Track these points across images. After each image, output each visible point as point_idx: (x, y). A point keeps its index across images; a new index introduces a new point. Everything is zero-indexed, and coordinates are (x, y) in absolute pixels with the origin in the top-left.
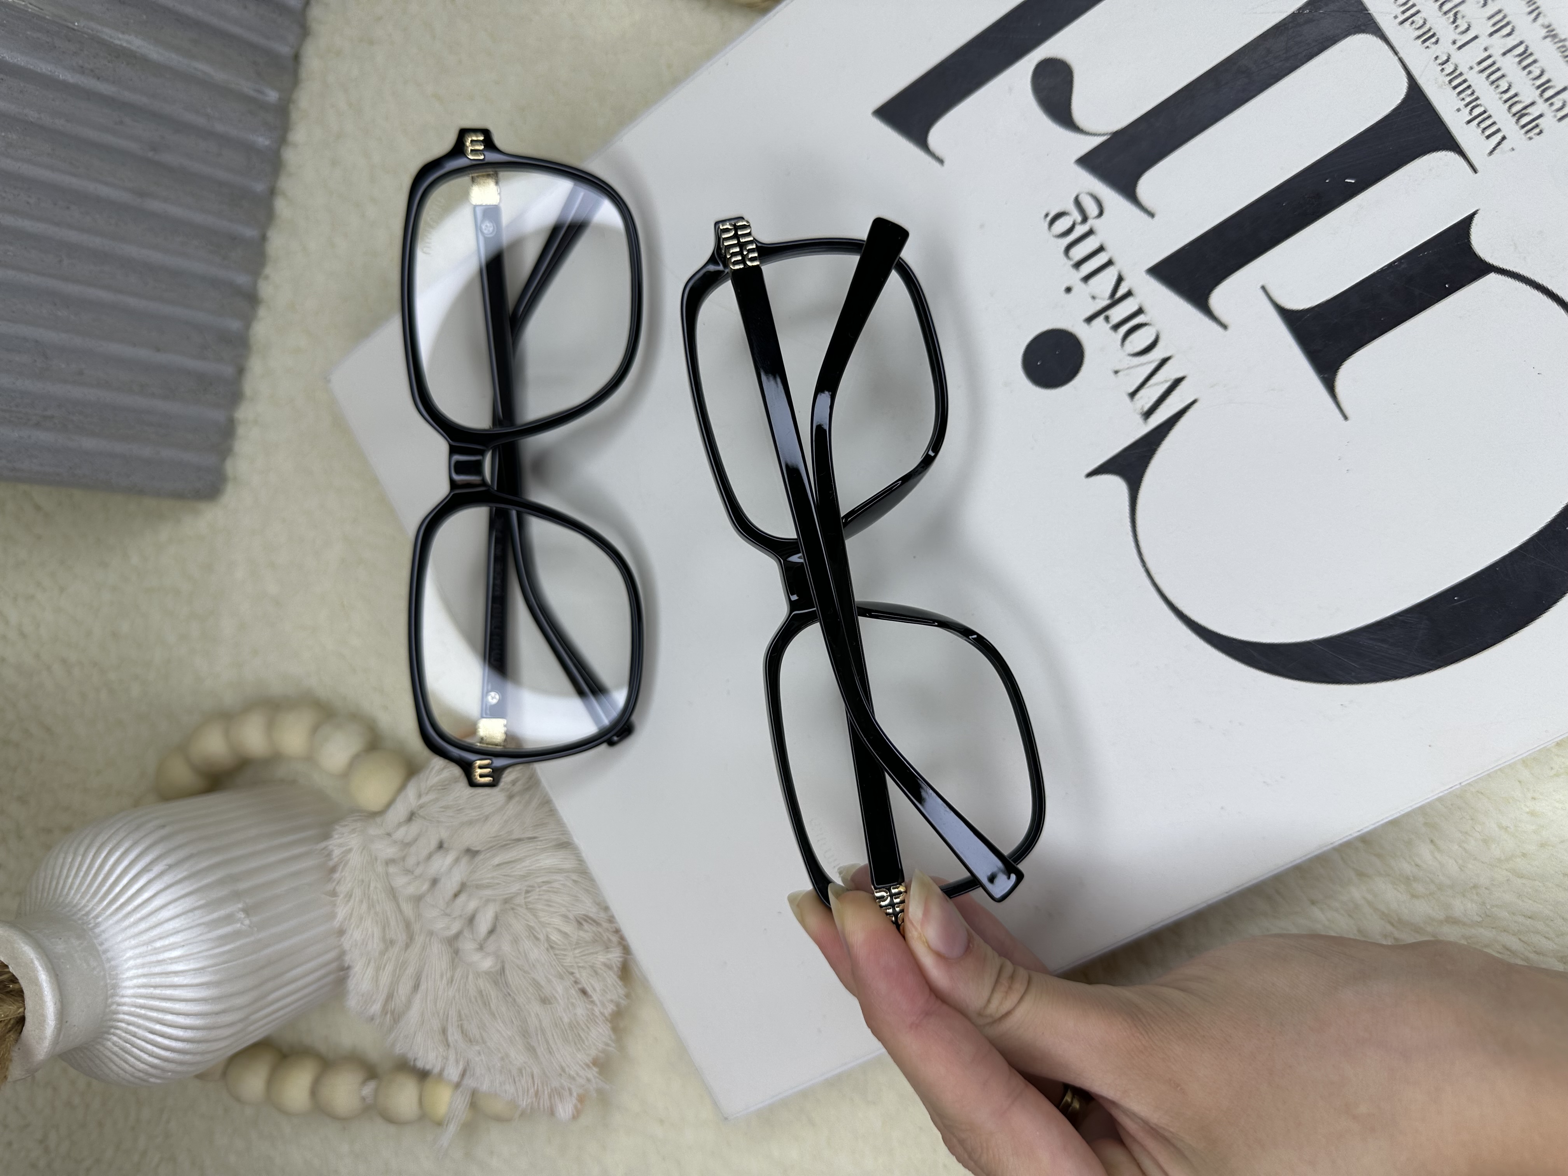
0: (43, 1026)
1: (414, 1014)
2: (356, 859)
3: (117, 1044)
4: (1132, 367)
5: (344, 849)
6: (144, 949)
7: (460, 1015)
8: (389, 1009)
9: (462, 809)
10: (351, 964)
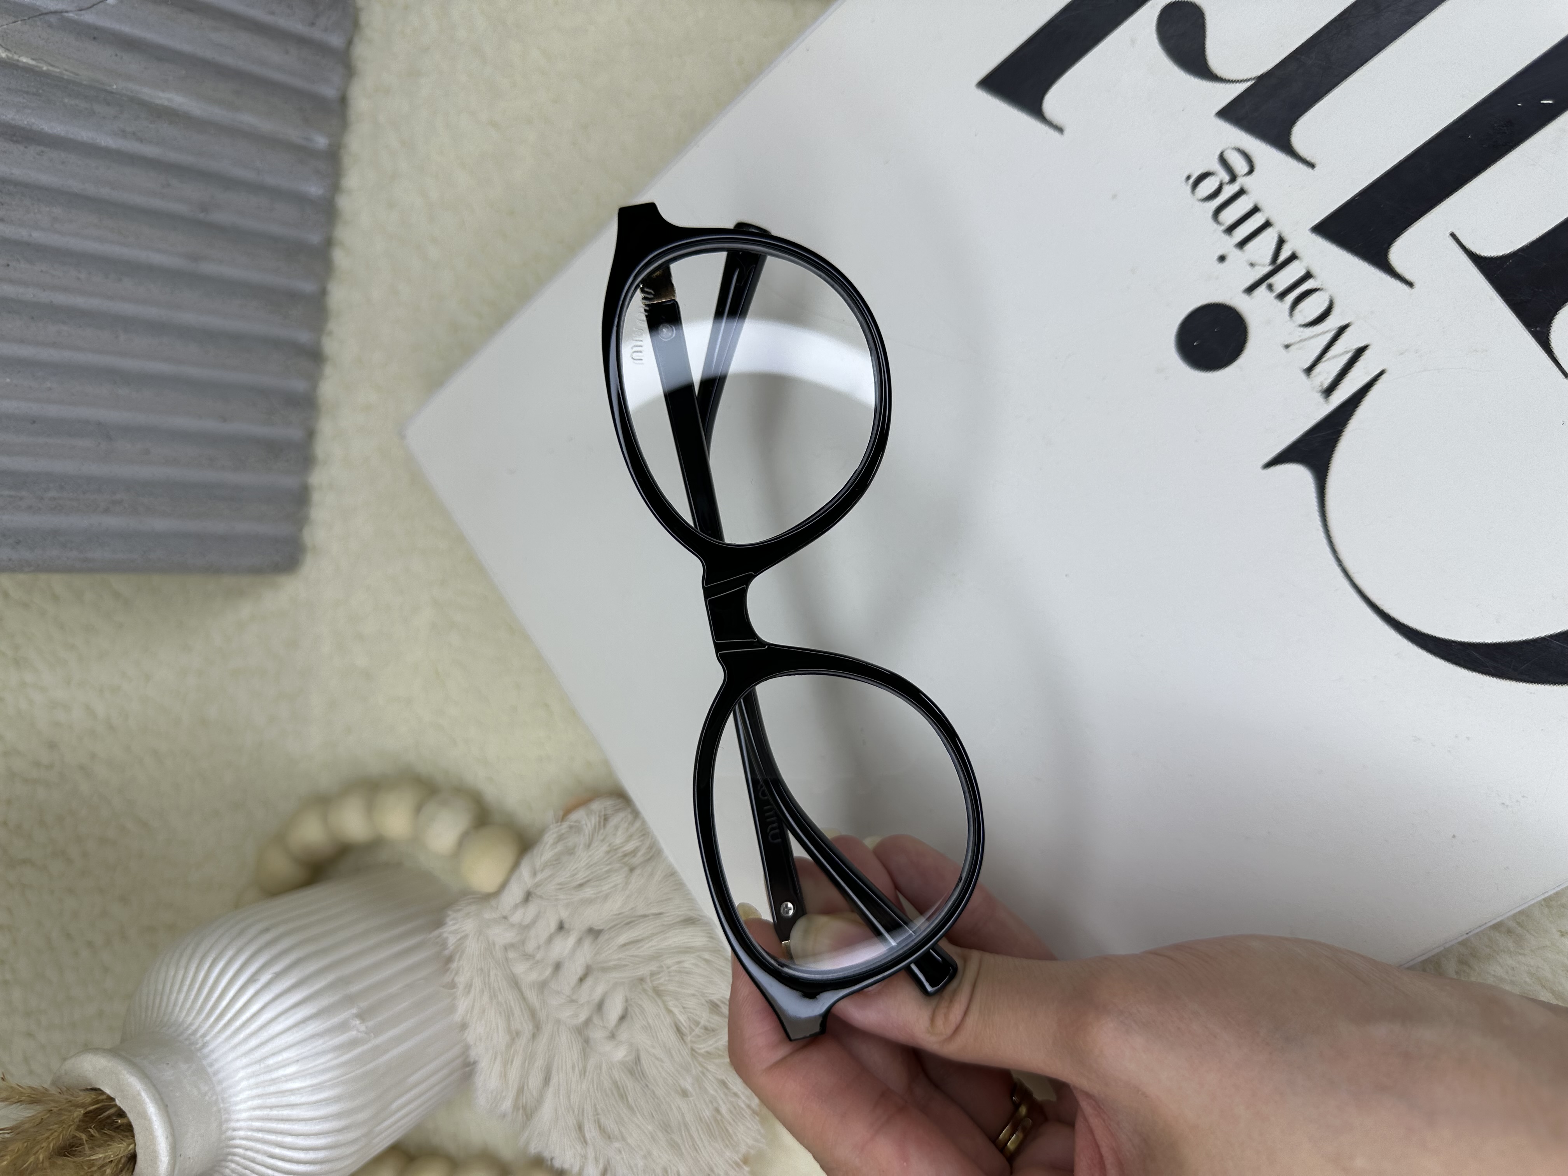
0: (156, 1163)
1: (546, 1111)
2: (473, 947)
5: (459, 936)
6: (256, 1068)
7: (596, 1110)
8: (521, 1105)
9: (581, 885)
10: (477, 1059)
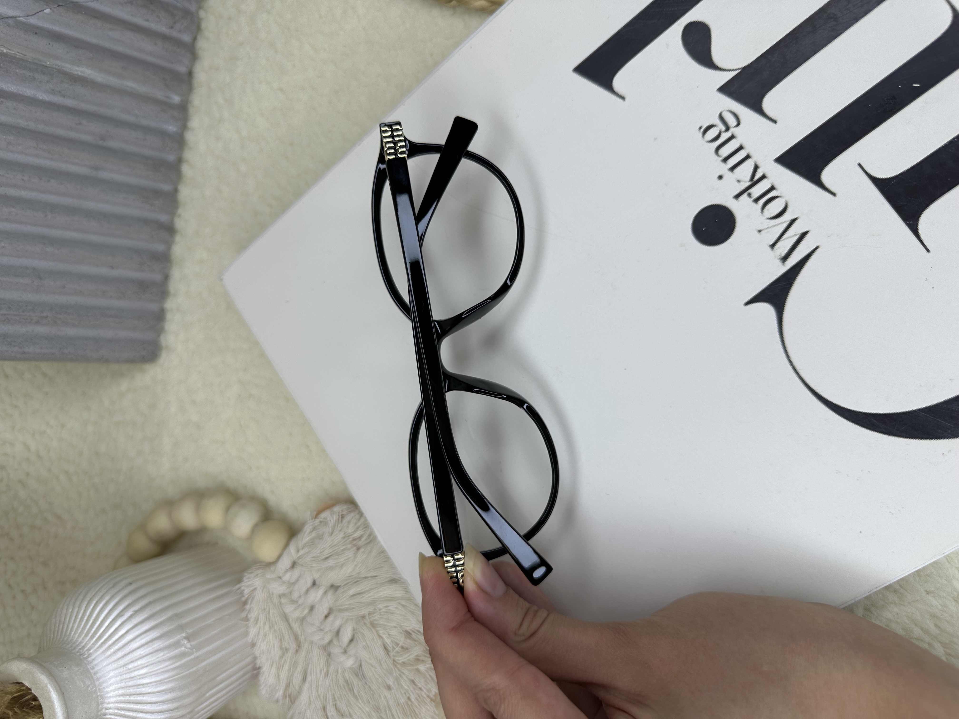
1: (304, 698)
2: (259, 595)
4: (771, 227)
5: (252, 589)
6: (121, 670)
7: (334, 698)
8: (288, 695)
9: (327, 558)
10: (261, 665)
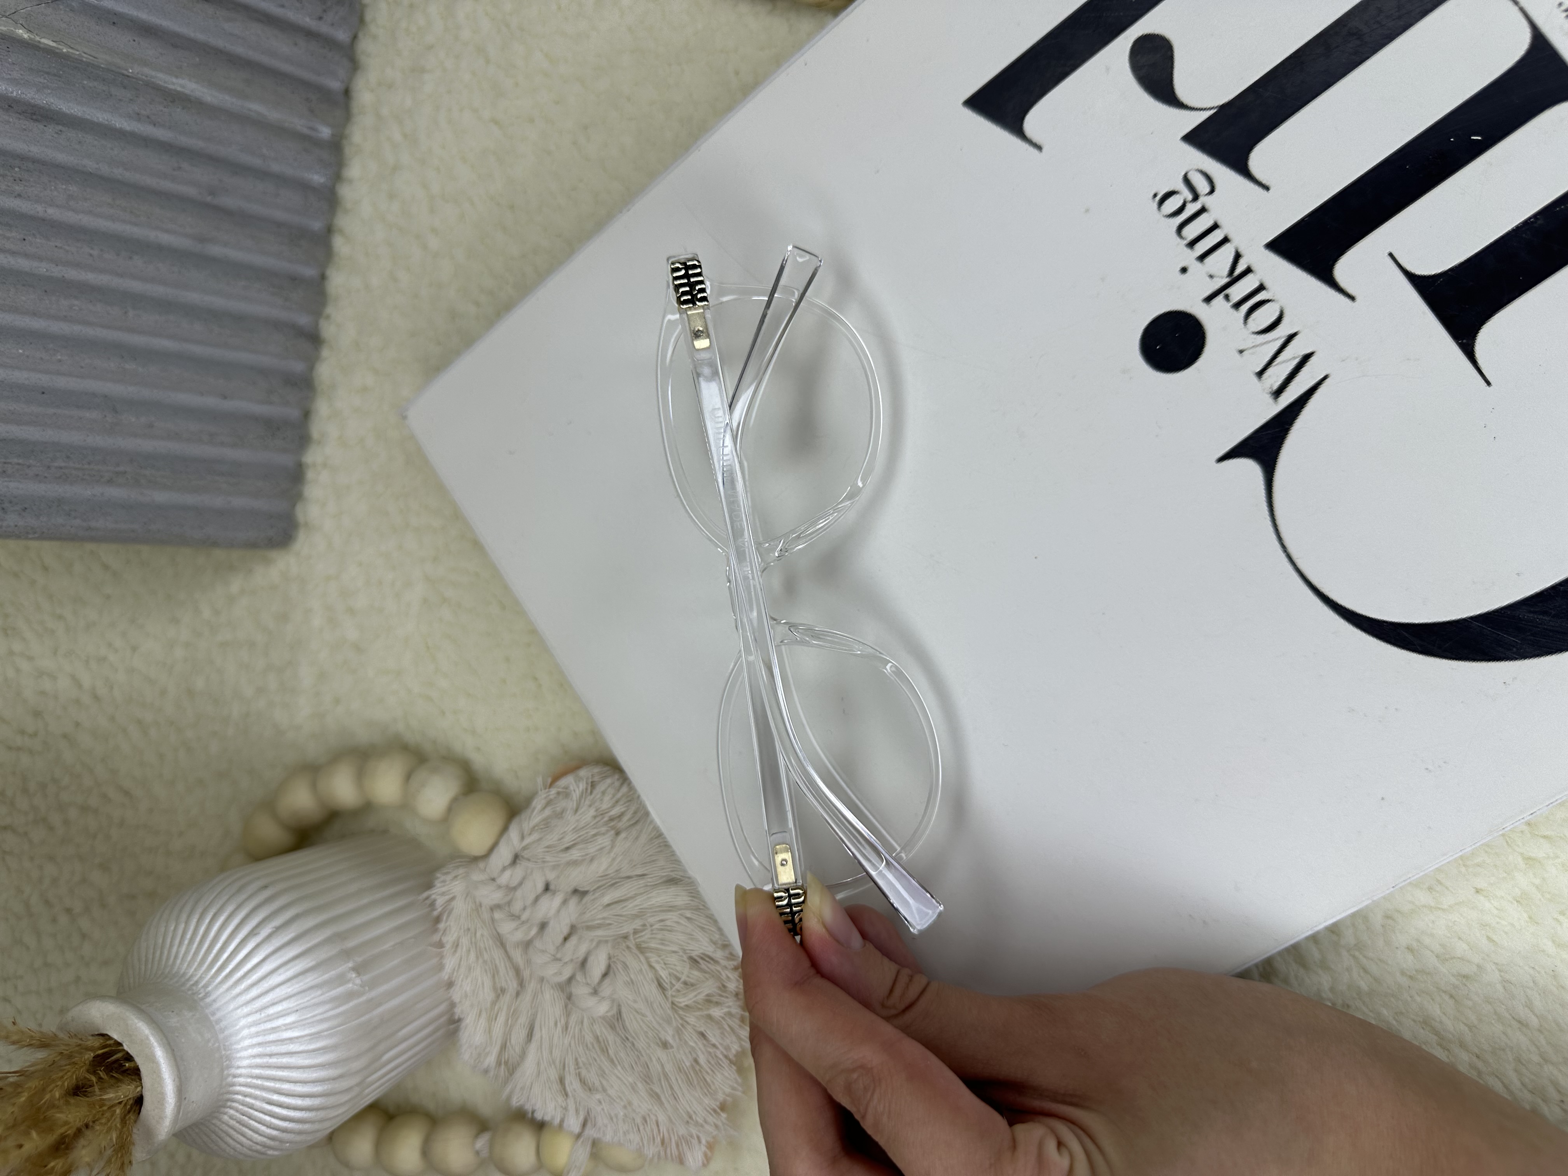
0: (163, 1105)
1: (529, 1066)
2: (460, 907)
3: (234, 1118)
4: (1257, 346)
5: (447, 897)
6: (257, 1017)
7: (577, 1064)
8: (503, 1060)
9: (568, 849)
10: (462, 1016)
